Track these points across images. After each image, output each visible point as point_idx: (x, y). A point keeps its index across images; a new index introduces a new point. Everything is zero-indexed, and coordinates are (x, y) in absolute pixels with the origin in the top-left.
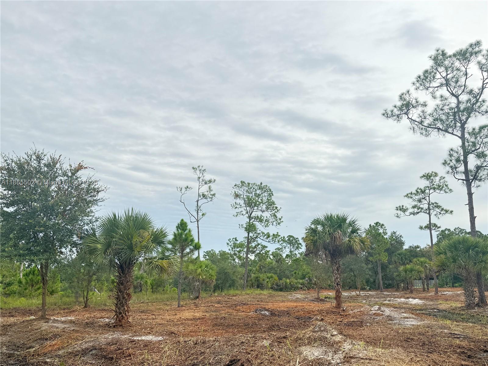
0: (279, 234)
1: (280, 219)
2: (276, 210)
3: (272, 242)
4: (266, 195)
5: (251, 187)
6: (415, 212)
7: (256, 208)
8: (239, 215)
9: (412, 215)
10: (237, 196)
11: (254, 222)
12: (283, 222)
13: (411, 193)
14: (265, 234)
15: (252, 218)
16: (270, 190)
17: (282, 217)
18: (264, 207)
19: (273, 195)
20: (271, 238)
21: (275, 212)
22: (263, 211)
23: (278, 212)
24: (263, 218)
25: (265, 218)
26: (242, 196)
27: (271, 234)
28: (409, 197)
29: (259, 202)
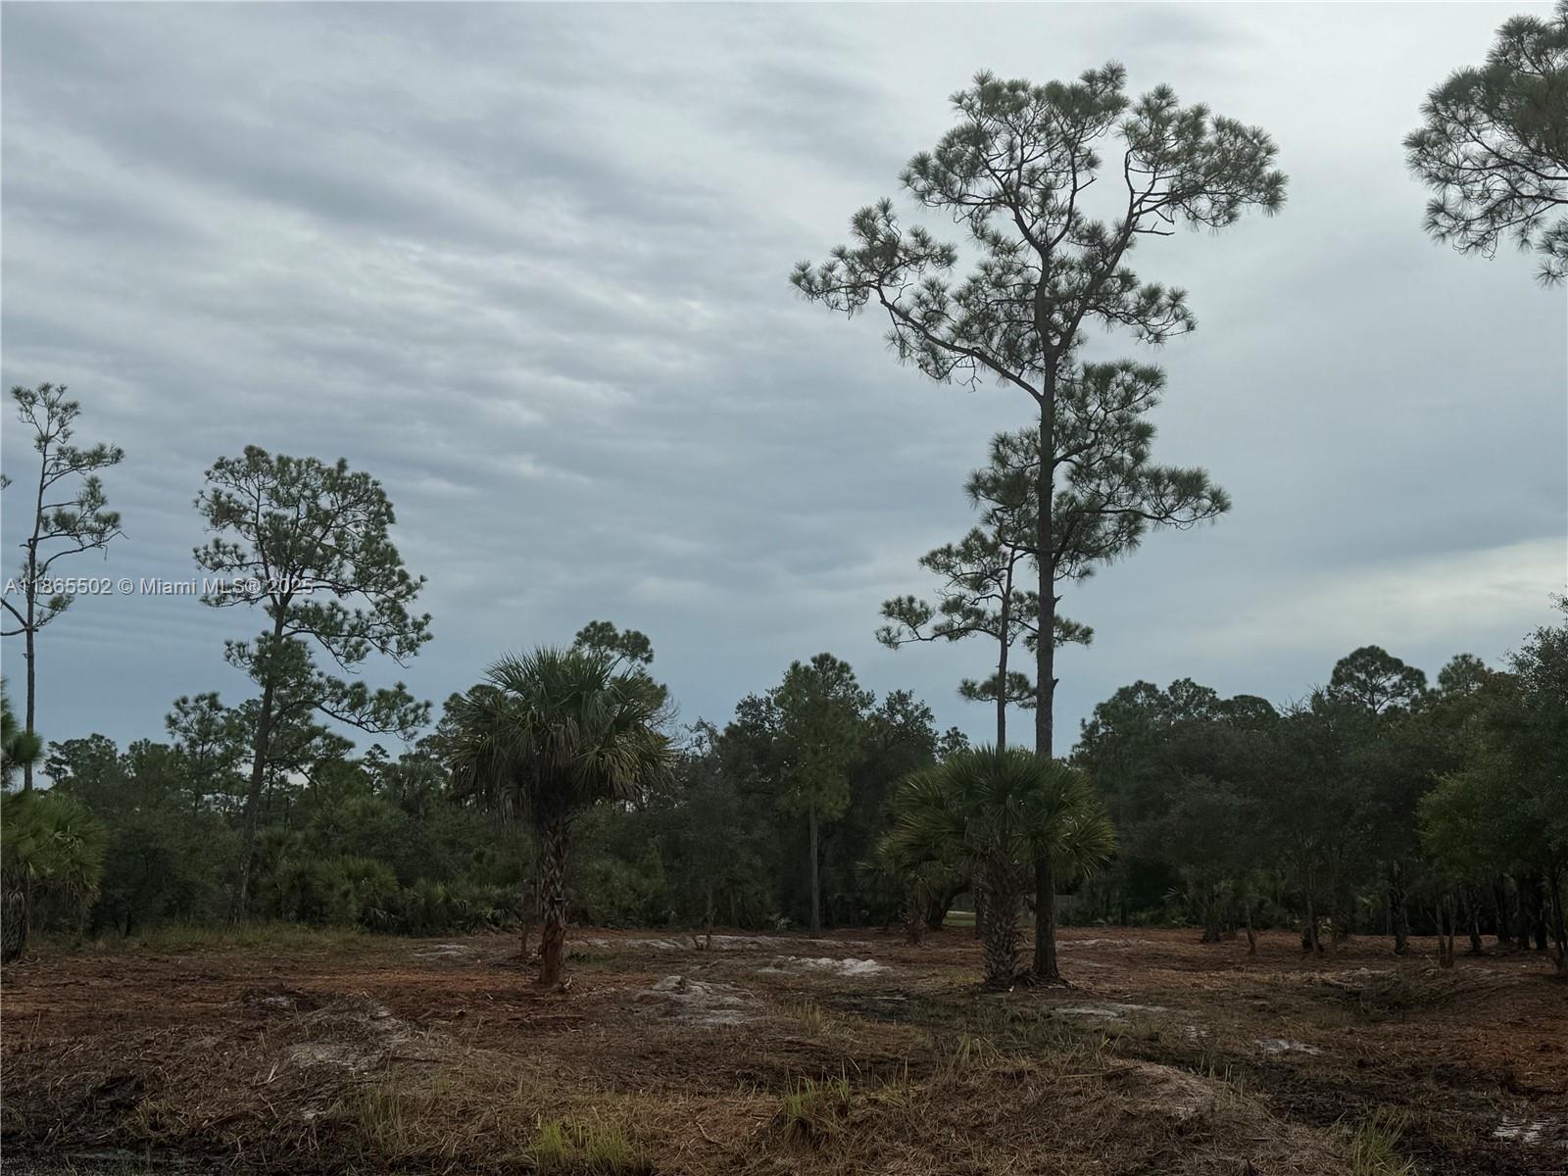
0: (407, 691)
1: (418, 626)
2: (402, 588)
3: (371, 726)
4: (361, 517)
5: (294, 474)
6: (956, 626)
7: (309, 573)
8: (230, 598)
9: (945, 638)
10: (224, 512)
11: (298, 637)
12: (429, 637)
13: (948, 552)
14: (348, 687)
15: (293, 616)
16: (382, 494)
17: (427, 617)
18: (349, 571)
19: (392, 521)
20: (369, 708)
21: (398, 595)
22: (342, 590)
23: (410, 597)
24: (340, 616)
25: (352, 619)
26: (248, 517)
27: (372, 692)
28: (936, 566)
29: (324, 548)
